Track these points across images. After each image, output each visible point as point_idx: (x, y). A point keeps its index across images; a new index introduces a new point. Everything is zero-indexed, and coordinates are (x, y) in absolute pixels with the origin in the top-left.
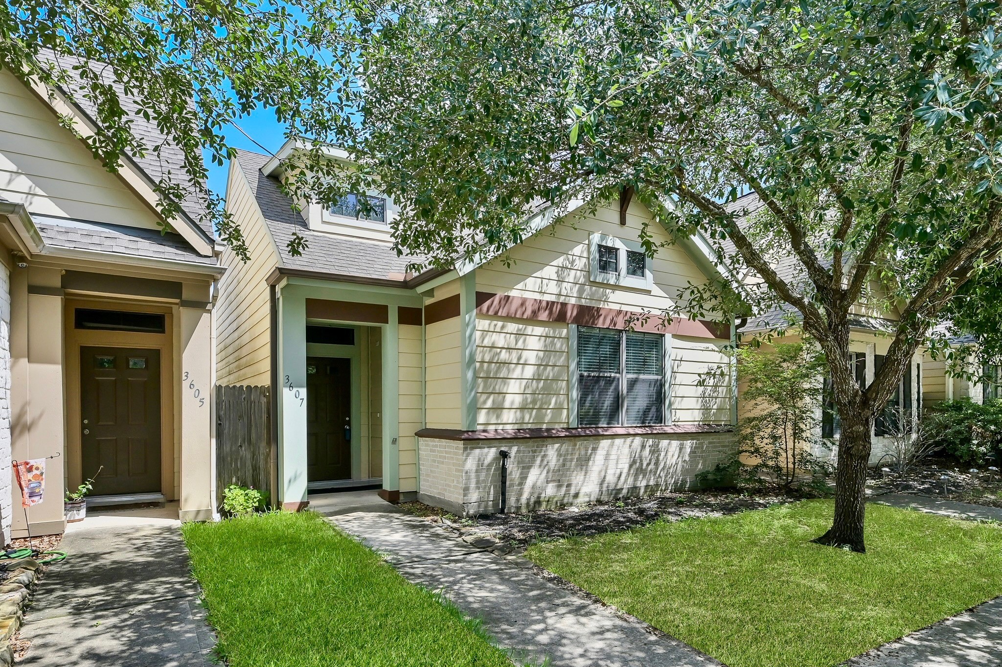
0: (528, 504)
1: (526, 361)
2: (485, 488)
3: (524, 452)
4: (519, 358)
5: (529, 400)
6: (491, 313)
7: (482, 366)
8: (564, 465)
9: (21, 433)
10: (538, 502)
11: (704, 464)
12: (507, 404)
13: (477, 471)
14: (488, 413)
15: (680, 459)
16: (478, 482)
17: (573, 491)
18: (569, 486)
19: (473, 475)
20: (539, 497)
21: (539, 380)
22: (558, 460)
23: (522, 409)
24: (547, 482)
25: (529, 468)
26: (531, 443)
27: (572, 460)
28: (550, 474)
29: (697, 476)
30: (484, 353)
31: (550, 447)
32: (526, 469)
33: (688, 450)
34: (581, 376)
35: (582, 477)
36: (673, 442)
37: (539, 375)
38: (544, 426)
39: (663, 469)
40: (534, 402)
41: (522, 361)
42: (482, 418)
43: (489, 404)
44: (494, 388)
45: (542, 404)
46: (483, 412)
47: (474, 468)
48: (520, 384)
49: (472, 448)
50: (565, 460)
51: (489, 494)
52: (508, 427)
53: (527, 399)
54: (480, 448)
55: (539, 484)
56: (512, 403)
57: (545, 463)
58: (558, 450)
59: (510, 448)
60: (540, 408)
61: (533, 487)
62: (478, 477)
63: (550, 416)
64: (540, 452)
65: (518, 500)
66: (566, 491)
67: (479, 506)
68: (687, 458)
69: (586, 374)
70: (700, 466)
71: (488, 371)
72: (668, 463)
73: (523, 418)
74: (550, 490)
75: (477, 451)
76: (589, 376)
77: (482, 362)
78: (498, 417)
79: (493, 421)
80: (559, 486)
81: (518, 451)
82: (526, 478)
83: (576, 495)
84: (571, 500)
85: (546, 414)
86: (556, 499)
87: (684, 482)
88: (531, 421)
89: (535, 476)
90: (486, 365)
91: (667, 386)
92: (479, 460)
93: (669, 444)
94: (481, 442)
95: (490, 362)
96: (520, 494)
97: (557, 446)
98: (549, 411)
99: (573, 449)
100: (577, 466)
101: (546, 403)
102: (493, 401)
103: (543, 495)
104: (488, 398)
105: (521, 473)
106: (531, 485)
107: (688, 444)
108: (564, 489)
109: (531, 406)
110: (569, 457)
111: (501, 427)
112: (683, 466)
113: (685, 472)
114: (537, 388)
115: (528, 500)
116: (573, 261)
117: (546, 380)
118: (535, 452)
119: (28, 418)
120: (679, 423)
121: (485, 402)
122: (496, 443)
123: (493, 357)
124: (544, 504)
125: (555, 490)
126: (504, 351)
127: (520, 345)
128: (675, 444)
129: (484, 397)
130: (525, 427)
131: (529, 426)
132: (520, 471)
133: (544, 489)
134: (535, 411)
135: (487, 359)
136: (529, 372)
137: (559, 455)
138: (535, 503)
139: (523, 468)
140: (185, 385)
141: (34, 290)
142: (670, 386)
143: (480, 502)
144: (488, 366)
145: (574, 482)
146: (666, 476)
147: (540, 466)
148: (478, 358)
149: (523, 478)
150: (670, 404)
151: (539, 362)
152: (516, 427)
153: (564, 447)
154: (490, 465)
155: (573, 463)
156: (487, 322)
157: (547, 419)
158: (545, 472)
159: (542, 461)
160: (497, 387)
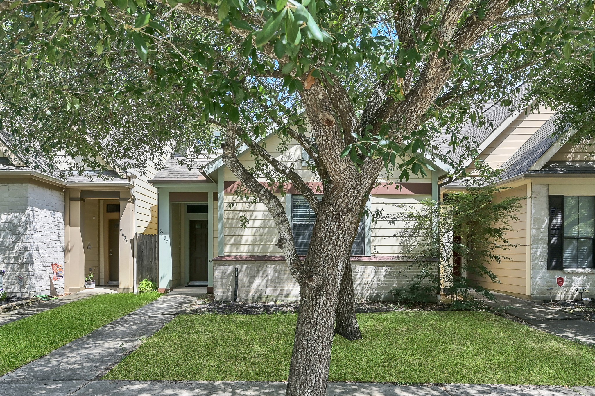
0: (253, 298)
1: (256, 217)
2: (226, 287)
3: (251, 269)
4: (251, 216)
5: (258, 239)
6: (233, 192)
7: (227, 221)
8: (279, 277)
9: (67, 252)
10: (260, 298)
11: (399, 284)
12: (243, 242)
13: (222, 277)
14: (231, 247)
15: (375, 279)
16: (222, 283)
17: (285, 293)
18: (282, 290)
19: (219, 279)
20: (261, 295)
21: (264, 228)
22: (274, 274)
23: (253, 244)
24: (267, 287)
25: (255, 278)
26: (256, 263)
27: (284, 275)
28: (269, 282)
29: (391, 291)
30: (229, 214)
31: (269, 267)
32: (252, 278)
33: (384, 273)
34: (295, 225)
35: (292, 286)
36: (369, 267)
37: (264, 225)
38: (268, 254)
39: (360, 284)
40: (261, 240)
41: (253, 218)
42: (227, 249)
43: (232, 241)
44: (235, 233)
45: (266, 241)
46: (229, 246)
47: (220, 275)
48: (252, 230)
49: (219, 265)
50: (279, 275)
51: (229, 290)
52: (244, 254)
53: (256, 239)
54: (224, 265)
55: (261, 287)
56: (247, 241)
57: (265, 275)
58: (275, 268)
59: (242, 266)
60: (265, 244)
61: (257, 288)
62: (222, 281)
63: (272, 249)
64: (262, 269)
65: (247, 295)
66: (280, 293)
67: (223, 296)
68: (382, 279)
69: (298, 223)
70: (395, 285)
71: (232, 224)
72: (364, 280)
73: (254, 249)
74: (269, 291)
75: (222, 267)
76: (300, 225)
77: (228, 219)
78: (237, 249)
79: (234, 251)
80: (275, 289)
81: (247, 268)
82: (252, 283)
83: (287, 296)
84: (283, 299)
85: (269, 247)
86: (272, 297)
87: (379, 295)
88: (259, 251)
89: (257, 282)
90: (230, 220)
91: (367, 229)
92: (223, 271)
93: (365, 268)
94: (224, 262)
95: (233, 219)
96: (248, 292)
97: (273, 266)
98: (271, 246)
99: (286, 269)
100: (288, 278)
101: (269, 241)
102: (235, 240)
103: (264, 294)
104: (231, 238)
105: (249, 281)
106: (256, 287)
107: (383, 270)
108: (278, 292)
109: (259, 243)
110: (282, 273)
111: (239, 254)
112: (378, 284)
113: (378, 287)
114: (263, 232)
115: (254, 295)
116: (290, 156)
117: (270, 227)
118: (258, 269)
119: (70, 247)
120: (378, 255)
121: (229, 240)
122: (234, 263)
123: (235, 216)
124: (263, 300)
125: (272, 292)
126: (241, 212)
127: (252, 208)
128: (370, 269)
129: (228, 238)
130: (255, 254)
131: (258, 254)
132: (248, 279)
133: (264, 290)
134: (261, 246)
135: (231, 217)
136: (258, 223)
137: (275, 271)
138: (258, 298)
139: (251, 277)
140: (121, 234)
141: (72, 199)
142: (369, 229)
143: (223, 294)
144: (231, 222)
145: (286, 288)
146: (362, 289)
147: (262, 277)
148: (225, 217)
149: (251, 283)
150: (369, 241)
151: (265, 218)
152: (249, 254)
153: (278, 267)
154: (229, 275)
155: (285, 277)
156: (231, 197)
157: (269, 251)
158: (265, 280)
159: (263, 274)
160: (237, 232)
